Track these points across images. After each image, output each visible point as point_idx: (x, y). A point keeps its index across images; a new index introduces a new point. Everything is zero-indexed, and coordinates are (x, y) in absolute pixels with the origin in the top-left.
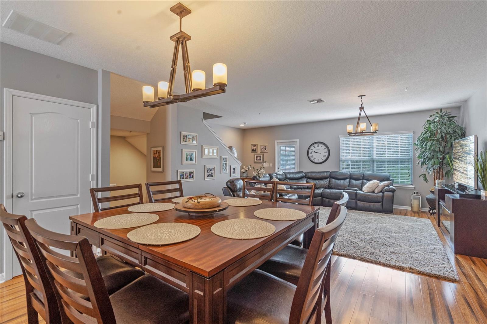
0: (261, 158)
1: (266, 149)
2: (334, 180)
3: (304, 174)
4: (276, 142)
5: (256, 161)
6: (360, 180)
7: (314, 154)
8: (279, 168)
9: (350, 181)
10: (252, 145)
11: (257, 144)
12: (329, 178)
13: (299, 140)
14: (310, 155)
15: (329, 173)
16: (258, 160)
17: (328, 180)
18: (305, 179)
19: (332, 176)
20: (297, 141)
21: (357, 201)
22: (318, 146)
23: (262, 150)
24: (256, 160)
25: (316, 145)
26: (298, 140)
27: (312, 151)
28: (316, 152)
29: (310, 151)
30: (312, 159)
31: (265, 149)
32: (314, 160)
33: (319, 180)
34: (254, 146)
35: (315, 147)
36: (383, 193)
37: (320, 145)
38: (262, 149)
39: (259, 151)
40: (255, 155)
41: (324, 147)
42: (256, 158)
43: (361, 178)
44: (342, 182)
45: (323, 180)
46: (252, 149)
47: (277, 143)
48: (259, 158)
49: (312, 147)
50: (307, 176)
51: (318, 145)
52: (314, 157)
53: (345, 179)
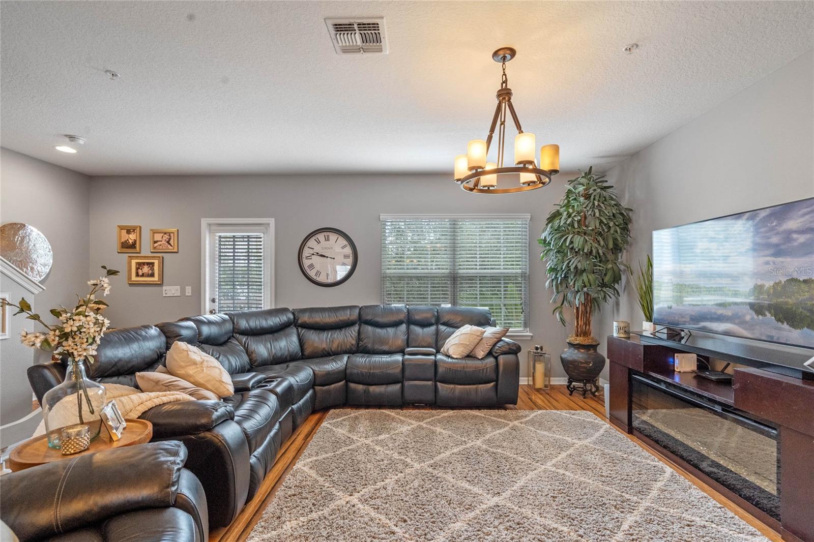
0: (153, 269)
1: (172, 242)
2: (370, 328)
3: (291, 316)
4: (204, 222)
5: (134, 278)
6: (430, 325)
7: (316, 260)
8: (213, 301)
9: (408, 328)
10: (121, 228)
11: (140, 227)
12: (357, 325)
13: (275, 220)
14: (306, 263)
15: (357, 311)
16: (143, 275)
17: (356, 328)
18: (295, 330)
19: (364, 319)
20: (269, 224)
21: (439, 384)
22: (327, 239)
23: (156, 245)
24: (137, 275)
25: (321, 237)
26: (272, 221)
27: (312, 251)
28: (322, 256)
29: (306, 252)
30: (312, 274)
31: (168, 242)
32: (316, 275)
33: (333, 332)
34: (128, 232)
35: (319, 242)
36: (496, 358)
37: (333, 237)
38: (155, 242)
39: (146, 249)
40: (134, 262)
41: (342, 241)
42: (137, 269)
43: (433, 321)
44: (391, 331)
45: (343, 330)
46: (123, 240)
47: (210, 225)
48: (146, 269)
49: (312, 243)
50: (300, 321)
51: (328, 236)
52: (317, 267)
53: (396, 324)
